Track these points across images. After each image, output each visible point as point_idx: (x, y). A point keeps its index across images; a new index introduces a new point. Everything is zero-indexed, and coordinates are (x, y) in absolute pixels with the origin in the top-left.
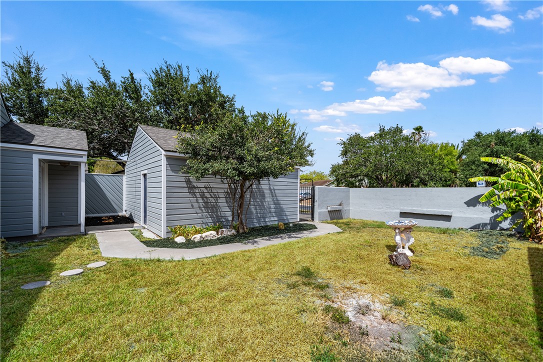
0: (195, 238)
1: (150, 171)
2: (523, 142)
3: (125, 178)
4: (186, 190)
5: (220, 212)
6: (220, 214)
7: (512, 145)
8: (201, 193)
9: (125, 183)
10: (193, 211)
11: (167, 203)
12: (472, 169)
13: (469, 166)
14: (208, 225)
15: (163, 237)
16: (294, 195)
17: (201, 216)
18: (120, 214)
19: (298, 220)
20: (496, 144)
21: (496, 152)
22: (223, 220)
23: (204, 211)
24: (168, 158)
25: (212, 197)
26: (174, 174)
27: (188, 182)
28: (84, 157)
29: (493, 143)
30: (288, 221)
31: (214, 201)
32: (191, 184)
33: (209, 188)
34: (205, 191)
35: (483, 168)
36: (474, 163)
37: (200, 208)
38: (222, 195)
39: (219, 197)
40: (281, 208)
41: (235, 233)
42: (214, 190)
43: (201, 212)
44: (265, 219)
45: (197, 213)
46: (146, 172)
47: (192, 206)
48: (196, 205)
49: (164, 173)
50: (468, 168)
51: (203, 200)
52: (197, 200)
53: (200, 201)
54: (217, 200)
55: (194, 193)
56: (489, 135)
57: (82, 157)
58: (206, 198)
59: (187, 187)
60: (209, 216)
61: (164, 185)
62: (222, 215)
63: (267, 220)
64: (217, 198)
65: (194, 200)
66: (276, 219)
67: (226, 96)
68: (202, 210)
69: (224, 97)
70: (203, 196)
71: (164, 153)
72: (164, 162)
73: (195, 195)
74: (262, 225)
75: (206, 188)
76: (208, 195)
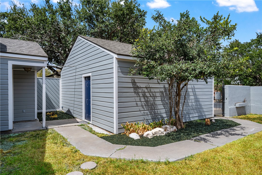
0: (148, 134)
1: (95, 74)
3: (61, 81)
4: (132, 90)
5: (157, 109)
6: (157, 111)
8: (143, 92)
9: (61, 85)
10: (137, 109)
11: (118, 102)
14: (148, 121)
15: (115, 132)
16: (209, 93)
17: (143, 113)
18: (58, 110)
19: (213, 116)
22: (159, 117)
23: (145, 109)
24: (120, 61)
25: (151, 96)
26: (123, 76)
27: (134, 83)
28: (45, 62)
30: (205, 117)
31: (152, 100)
32: (135, 85)
33: (149, 88)
34: (146, 91)
37: (142, 106)
38: (158, 94)
39: (156, 96)
40: (200, 105)
41: (176, 130)
42: (153, 90)
43: (143, 110)
44: (189, 116)
45: (140, 111)
46: (90, 74)
47: (137, 104)
48: (139, 103)
49: (115, 75)
51: (144, 99)
52: (140, 99)
53: (143, 99)
54: (155, 98)
55: (138, 93)
57: (43, 63)
58: (147, 97)
59: (133, 87)
60: (149, 114)
61: (115, 85)
62: (158, 112)
63: (191, 116)
64: (155, 97)
65: (138, 99)
66: (197, 115)
67: (142, 10)
68: (144, 108)
69: (140, 11)
70: (144, 96)
71: (115, 56)
72: (115, 65)
73: (139, 95)
74: (188, 121)
75: (146, 88)
76: (148, 94)
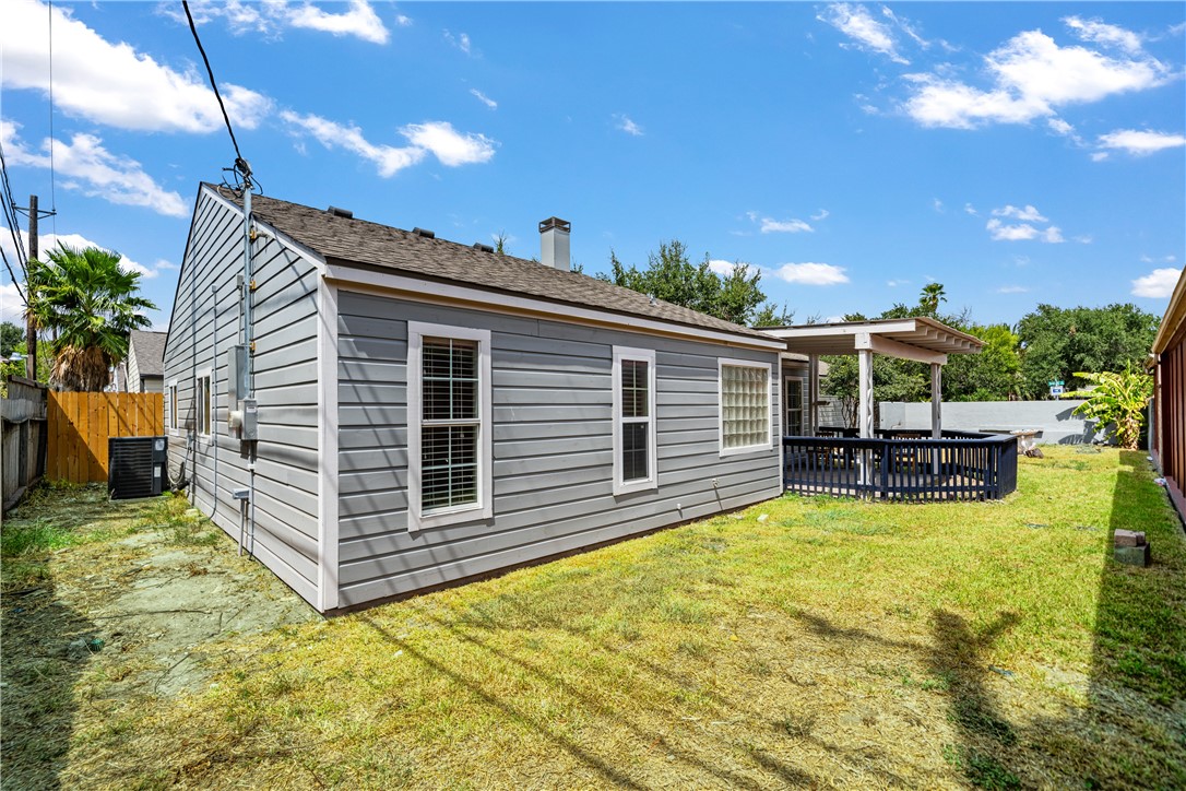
2: (1117, 327)
7: (1101, 332)
12: (1043, 368)
13: (1037, 363)
20: (1077, 331)
21: (1079, 341)
29: (1073, 328)
35: (1060, 366)
36: (1045, 358)
50: (1036, 367)
56: (1067, 313)
